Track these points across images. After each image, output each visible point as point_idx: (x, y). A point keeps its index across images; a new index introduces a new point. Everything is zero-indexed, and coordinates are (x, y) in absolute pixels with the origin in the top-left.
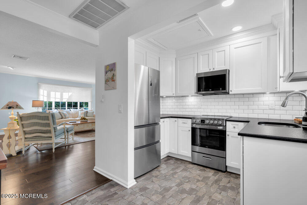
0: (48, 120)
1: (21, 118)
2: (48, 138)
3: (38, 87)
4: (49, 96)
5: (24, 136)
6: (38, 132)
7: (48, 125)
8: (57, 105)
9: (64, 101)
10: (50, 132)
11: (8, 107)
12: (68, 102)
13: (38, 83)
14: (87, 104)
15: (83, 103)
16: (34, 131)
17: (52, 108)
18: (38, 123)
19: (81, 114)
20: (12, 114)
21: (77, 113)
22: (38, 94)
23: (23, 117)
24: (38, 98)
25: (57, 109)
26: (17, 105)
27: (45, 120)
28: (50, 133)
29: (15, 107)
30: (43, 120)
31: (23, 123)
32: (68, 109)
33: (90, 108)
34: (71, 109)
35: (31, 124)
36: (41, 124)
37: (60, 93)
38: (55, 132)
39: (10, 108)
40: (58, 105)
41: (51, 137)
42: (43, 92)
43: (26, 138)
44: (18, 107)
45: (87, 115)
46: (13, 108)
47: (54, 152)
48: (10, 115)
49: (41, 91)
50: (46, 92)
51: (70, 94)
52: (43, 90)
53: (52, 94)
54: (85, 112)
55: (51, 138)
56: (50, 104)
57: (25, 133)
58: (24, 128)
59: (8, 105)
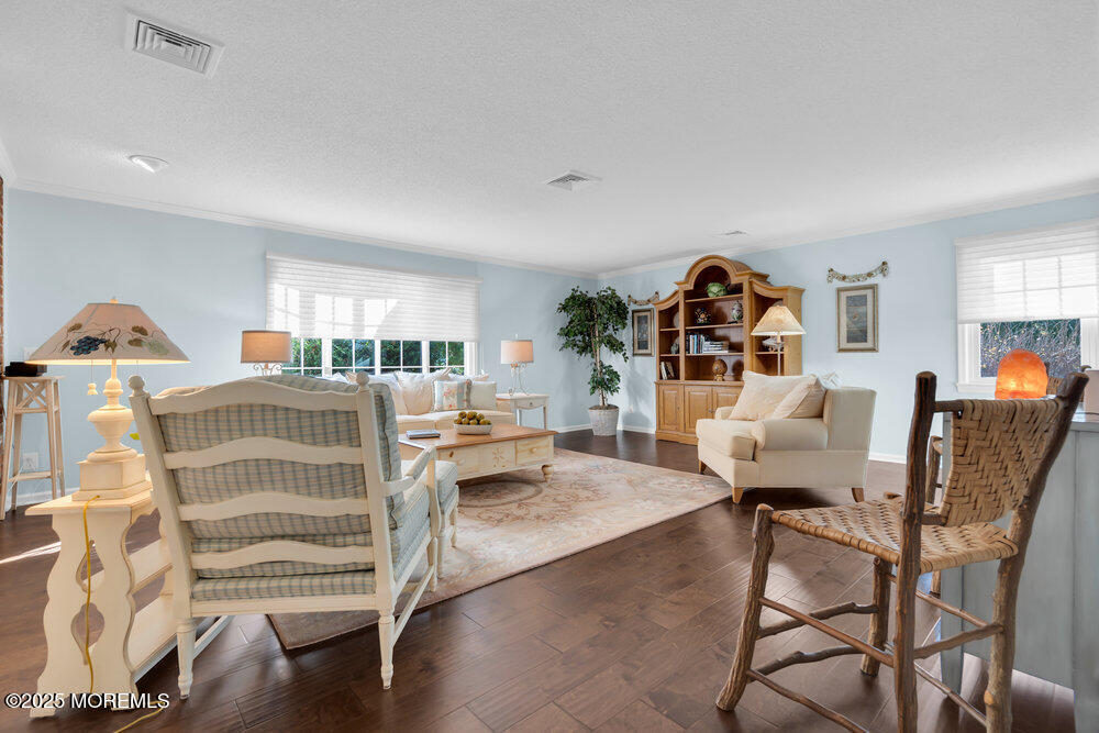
0: (354, 439)
1: (162, 427)
2: (348, 579)
3: (266, 273)
4: (307, 311)
5: (190, 562)
6: (279, 531)
7: (351, 479)
8: (339, 354)
9: (368, 335)
10: (359, 529)
11: (75, 337)
12: (384, 344)
13: (265, 254)
14: (457, 348)
15: (442, 344)
16: (253, 524)
17: (323, 368)
18: (281, 462)
19: (447, 394)
20: (112, 396)
21: (427, 390)
22: (264, 303)
23: (175, 415)
24: (266, 322)
25: (341, 371)
26: (142, 331)
27: (327, 443)
28: (360, 538)
29: (123, 341)
30: (320, 438)
31: (174, 460)
32: (383, 371)
33: (470, 369)
34: (397, 373)
35: (229, 470)
36: (301, 475)
37: (350, 301)
38: (394, 528)
39: (87, 346)
40: (342, 353)
41: (371, 570)
42: (286, 295)
43: (199, 576)
44: (144, 338)
45: (468, 401)
46: (110, 345)
47: (387, 684)
48: (99, 401)
49: (278, 290)
50: (294, 295)
51: (392, 303)
52: (283, 287)
53: (322, 302)
54: (460, 386)
55: (368, 578)
56: (314, 351)
57: (193, 536)
58: (182, 502)
59: (77, 327)
